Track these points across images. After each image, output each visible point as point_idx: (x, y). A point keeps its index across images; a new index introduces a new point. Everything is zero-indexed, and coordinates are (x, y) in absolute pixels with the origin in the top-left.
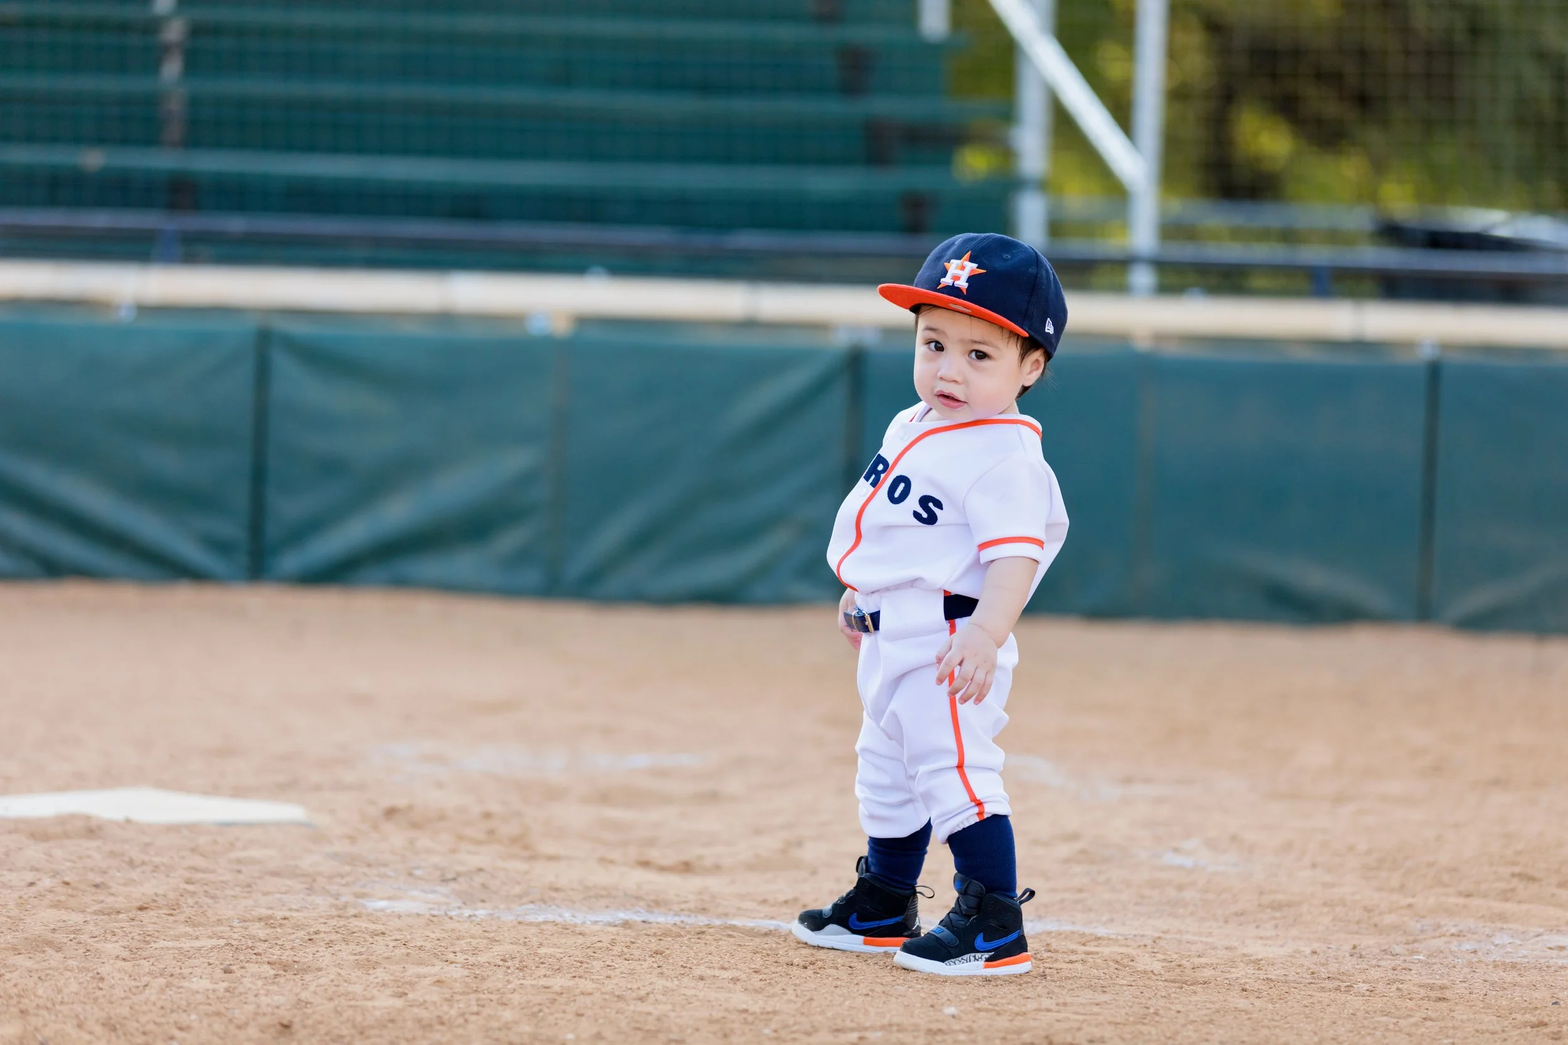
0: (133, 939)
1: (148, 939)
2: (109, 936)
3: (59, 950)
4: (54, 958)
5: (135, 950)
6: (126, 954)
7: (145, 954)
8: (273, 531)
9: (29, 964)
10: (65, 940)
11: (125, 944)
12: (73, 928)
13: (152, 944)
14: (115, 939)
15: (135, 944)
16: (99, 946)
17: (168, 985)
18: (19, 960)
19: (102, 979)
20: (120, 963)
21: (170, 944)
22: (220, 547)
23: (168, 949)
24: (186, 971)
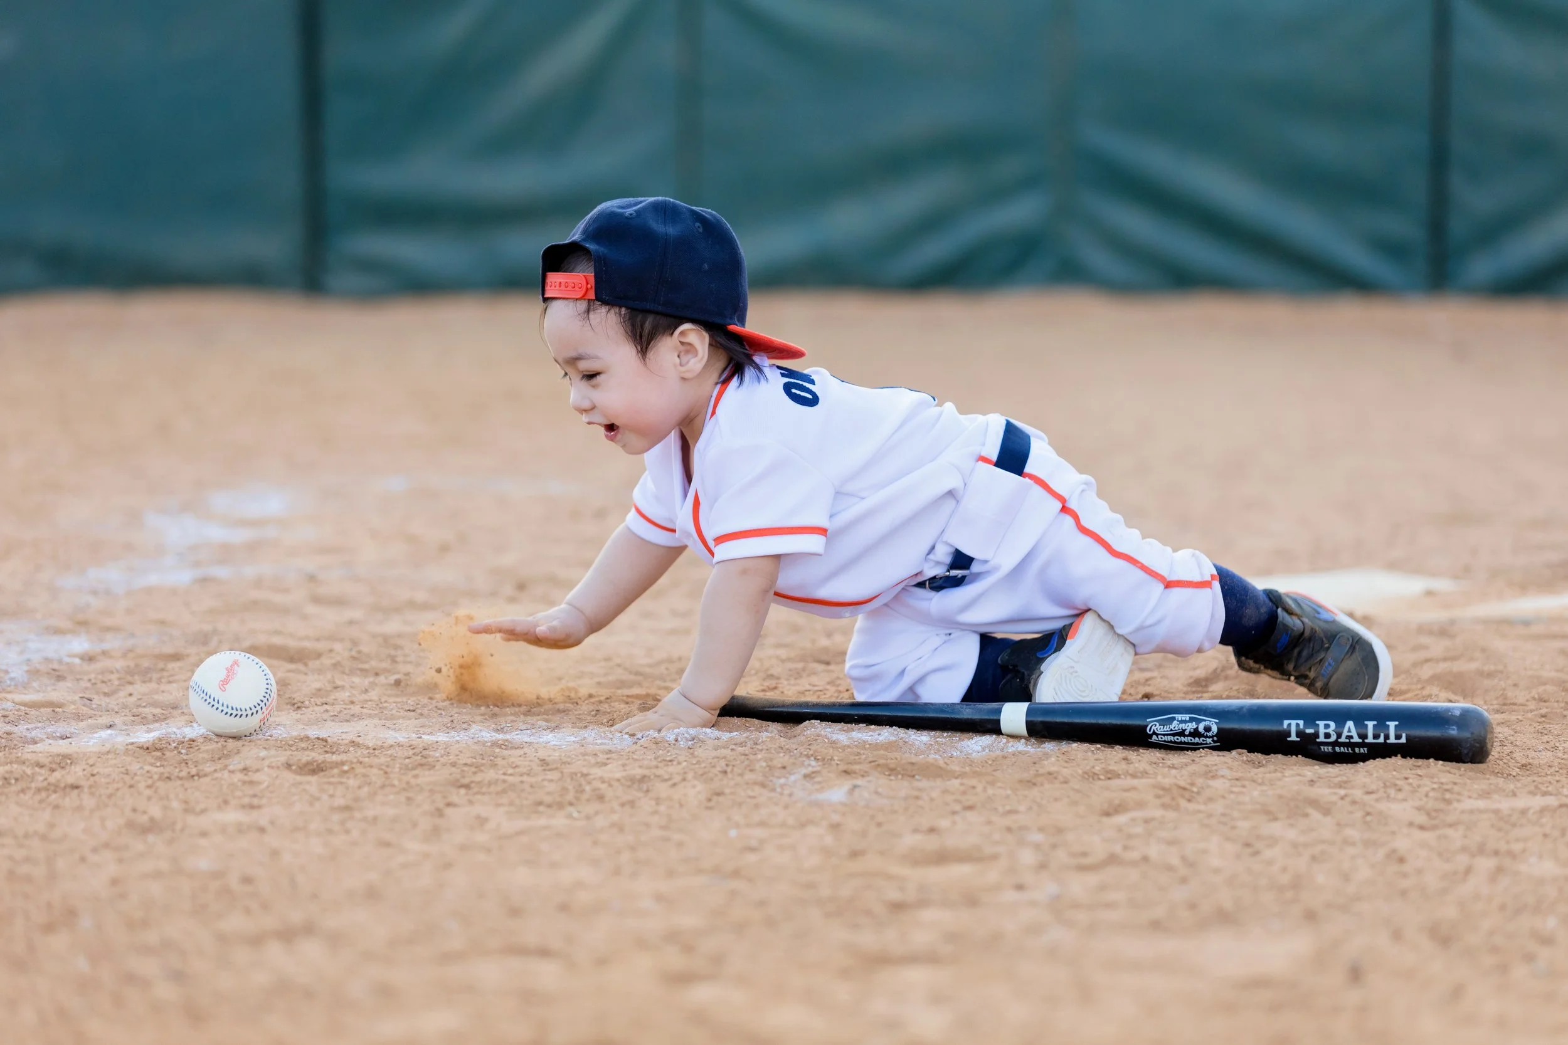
0: (1427, 796)
1: (1448, 796)
2: (1392, 792)
3: (1326, 811)
4: (1325, 826)
5: (1434, 814)
6: (1421, 819)
7: (1450, 819)
8: (1458, 227)
9: (1292, 834)
10: (1334, 798)
11: (1418, 803)
12: (1339, 779)
13: (1455, 805)
14: (1400, 796)
15: (1431, 804)
16: (1383, 806)
17: (1500, 870)
18: (1276, 828)
19: (1401, 860)
20: (1419, 835)
21: (1481, 804)
22: (1393, 250)
23: (1480, 811)
24: (1517, 847)
